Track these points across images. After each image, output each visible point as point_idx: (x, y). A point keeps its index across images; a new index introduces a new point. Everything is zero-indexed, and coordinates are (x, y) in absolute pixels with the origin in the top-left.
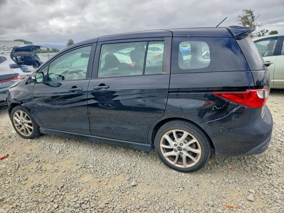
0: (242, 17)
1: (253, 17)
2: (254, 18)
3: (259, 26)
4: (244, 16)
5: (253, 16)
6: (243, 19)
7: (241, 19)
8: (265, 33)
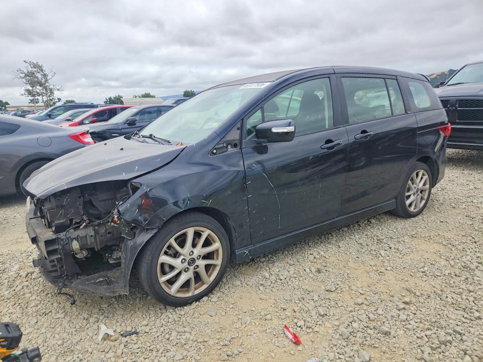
0: (26, 72)
1: (45, 75)
2: (48, 77)
3: (58, 90)
4: (28, 72)
5: (45, 73)
6: (26, 75)
7: (23, 75)
8: (57, 102)
